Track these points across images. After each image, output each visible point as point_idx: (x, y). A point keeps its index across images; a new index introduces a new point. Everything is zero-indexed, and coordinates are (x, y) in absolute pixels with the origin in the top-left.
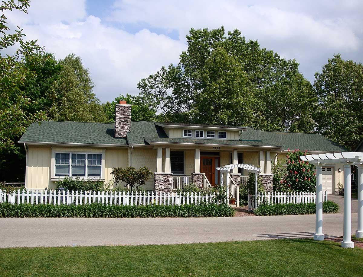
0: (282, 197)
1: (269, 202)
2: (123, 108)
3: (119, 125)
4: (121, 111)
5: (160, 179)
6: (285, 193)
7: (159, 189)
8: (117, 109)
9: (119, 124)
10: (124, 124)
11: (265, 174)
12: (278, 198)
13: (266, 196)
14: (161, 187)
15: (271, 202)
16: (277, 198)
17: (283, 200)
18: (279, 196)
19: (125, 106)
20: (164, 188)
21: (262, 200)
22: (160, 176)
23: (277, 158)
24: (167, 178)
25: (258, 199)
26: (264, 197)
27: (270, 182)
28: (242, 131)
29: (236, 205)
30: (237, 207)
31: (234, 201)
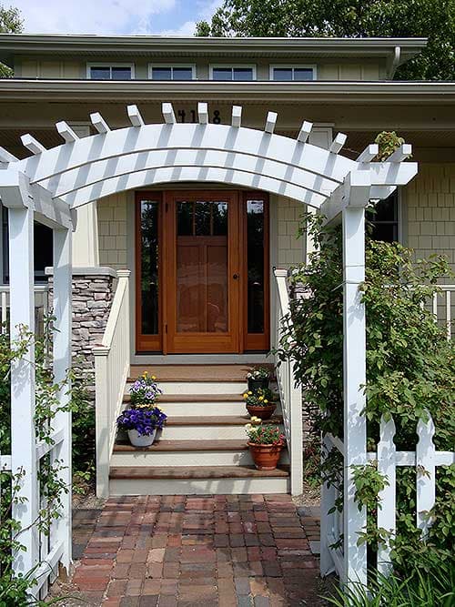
26: (441, 473)
28: (398, 50)
29: (283, 482)
30: (290, 493)
31: (269, 450)
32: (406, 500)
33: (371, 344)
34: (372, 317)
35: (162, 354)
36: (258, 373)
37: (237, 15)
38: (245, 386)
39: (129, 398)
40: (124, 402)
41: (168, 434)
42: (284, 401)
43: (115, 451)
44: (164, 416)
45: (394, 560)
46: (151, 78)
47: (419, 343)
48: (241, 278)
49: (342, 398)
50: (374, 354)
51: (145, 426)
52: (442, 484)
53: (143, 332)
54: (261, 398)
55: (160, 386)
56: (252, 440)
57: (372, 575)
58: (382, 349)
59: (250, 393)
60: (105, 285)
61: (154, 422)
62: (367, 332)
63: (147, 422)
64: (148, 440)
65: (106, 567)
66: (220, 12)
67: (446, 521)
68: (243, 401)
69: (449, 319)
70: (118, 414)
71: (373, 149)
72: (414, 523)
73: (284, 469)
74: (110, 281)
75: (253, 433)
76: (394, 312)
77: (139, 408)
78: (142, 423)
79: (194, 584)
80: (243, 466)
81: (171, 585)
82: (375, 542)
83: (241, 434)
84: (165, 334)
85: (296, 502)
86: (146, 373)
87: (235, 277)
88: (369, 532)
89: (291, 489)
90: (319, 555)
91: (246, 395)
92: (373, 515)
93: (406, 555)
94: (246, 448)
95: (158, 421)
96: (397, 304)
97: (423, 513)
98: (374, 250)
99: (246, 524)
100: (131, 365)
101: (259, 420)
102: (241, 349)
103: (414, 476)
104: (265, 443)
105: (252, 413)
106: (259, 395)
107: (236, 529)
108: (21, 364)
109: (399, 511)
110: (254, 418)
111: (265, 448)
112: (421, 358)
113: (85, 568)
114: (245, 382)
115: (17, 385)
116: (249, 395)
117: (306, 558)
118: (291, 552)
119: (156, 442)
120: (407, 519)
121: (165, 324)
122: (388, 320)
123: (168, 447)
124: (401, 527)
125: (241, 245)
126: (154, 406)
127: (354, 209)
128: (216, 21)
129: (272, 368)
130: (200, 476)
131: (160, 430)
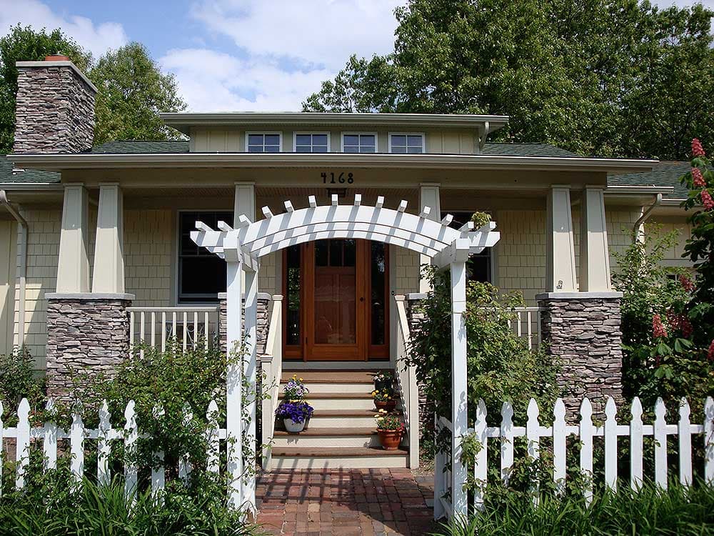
0: (661, 439)
1: (560, 471)
2: (41, 75)
3: (27, 134)
4: (34, 86)
5: (67, 320)
6: (685, 411)
7: (63, 368)
8: (20, 79)
9: (26, 131)
10: (45, 128)
11: (583, 295)
12: (628, 446)
13: (534, 431)
14: (71, 356)
15: (572, 476)
16: (624, 442)
17: (673, 461)
18: (638, 431)
19: (47, 68)
20: (86, 365)
21: (507, 460)
22: (67, 308)
23: (641, 228)
24: (97, 317)
25: (468, 457)
26: (518, 442)
27: (609, 334)
28: (487, 125)
29: (404, 459)
30: (409, 468)
31: (393, 435)
32: (494, 460)
33: (471, 353)
34: (471, 335)
35: (303, 361)
36: (383, 376)
37: (356, 77)
38: (373, 387)
39: (284, 395)
40: (279, 398)
41: (314, 423)
42: (404, 398)
43: (275, 436)
44: (312, 409)
45: (486, 500)
46: (295, 151)
47: (503, 353)
48: (367, 299)
49: (451, 392)
50: (475, 360)
51: (298, 416)
52: (518, 449)
53: (288, 344)
54: (386, 395)
55: (305, 386)
56: (380, 428)
57: (471, 508)
58: (479, 356)
59: (377, 391)
60: (264, 307)
61: (305, 413)
62: (467, 344)
63: (300, 413)
64: (299, 427)
65: (278, 514)
66: (342, 74)
67: (521, 473)
68: (371, 398)
69: (530, 333)
70: (275, 407)
71: (471, 225)
72: (499, 475)
73: (405, 449)
74: (267, 304)
75: (381, 422)
76: (486, 331)
77: (292, 403)
78: (296, 414)
79: (344, 526)
80: (372, 448)
81: (327, 526)
82: (473, 489)
83: (372, 424)
84: (305, 345)
85: (414, 474)
86: (294, 376)
87: (362, 299)
88: (469, 482)
89: (410, 464)
90: (433, 508)
91: (374, 393)
92: (472, 470)
93: (495, 496)
94: (375, 434)
95: (307, 413)
96: (489, 326)
97: (505, 469)
98: (471, 287)
99: (378, 488)
100: (283, 371)
101: (386, 412)
102: (367, 357)
103: (499, 444)
104: (390, 429)
105: (379, 406)
106: (383, 394)
107: (370, 492)
108: (233, 368)
109: (489, 468)
110: (381, 410)
111: (390, 433)
112: (504, 363)
113: (264, 514)
114: (373, 383)
115: (230, 385)
116: (377, 394)
117: (424, 509)
118: (412, 506)
119: (305, 429)
120: (494, 472)
121: (305, 336)
122: (482, 337)
123: (314, 433)
124: (491, 479)
125: (366, 275)
126: (303, 401)
127: (458, 264)
128: (338, 80)
129: (393, 372)
130: (340, 454)
131: (308, 419)
